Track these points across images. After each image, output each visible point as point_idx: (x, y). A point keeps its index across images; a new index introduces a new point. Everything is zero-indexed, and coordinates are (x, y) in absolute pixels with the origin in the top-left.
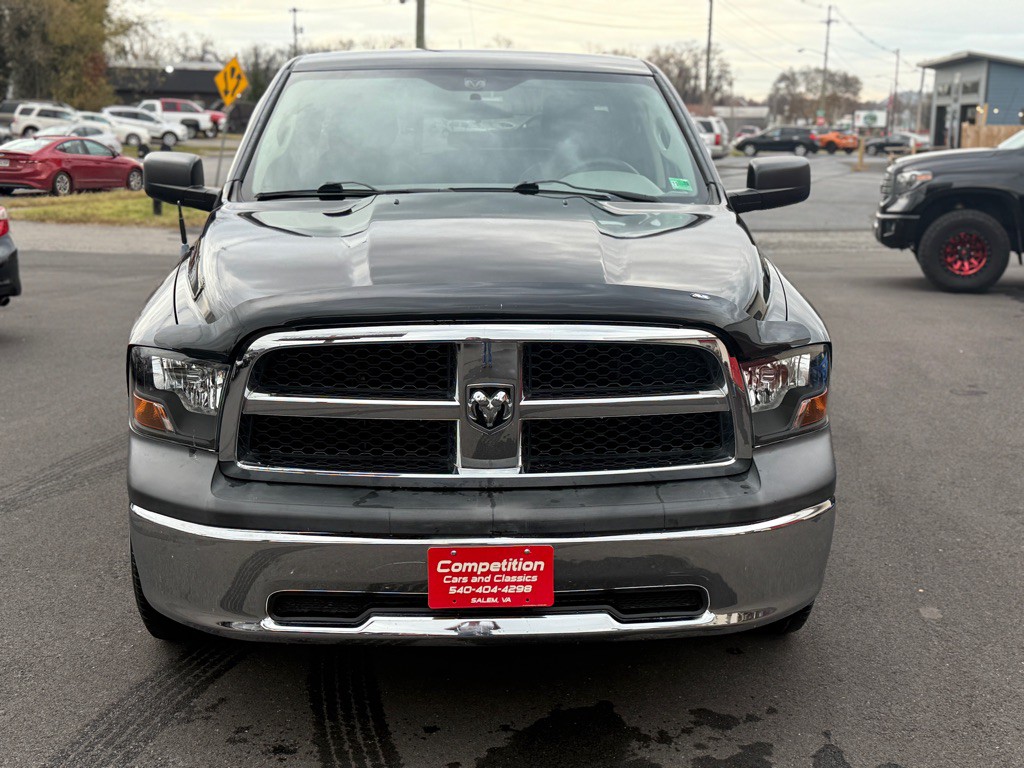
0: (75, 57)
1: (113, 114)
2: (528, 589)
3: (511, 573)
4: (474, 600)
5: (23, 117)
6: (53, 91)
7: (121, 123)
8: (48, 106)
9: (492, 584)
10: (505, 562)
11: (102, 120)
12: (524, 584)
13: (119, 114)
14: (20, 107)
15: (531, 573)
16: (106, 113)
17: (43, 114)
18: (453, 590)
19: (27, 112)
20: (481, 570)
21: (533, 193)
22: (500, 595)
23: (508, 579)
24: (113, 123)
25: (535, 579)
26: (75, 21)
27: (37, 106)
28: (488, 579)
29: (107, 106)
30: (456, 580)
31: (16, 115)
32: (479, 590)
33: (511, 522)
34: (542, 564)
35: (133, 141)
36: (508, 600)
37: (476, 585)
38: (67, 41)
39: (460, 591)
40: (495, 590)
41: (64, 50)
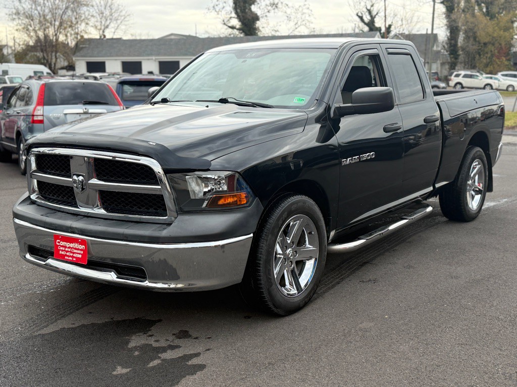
0: (490, 47)
1: (503, 75)
2: (80, 256)
3: (76, 249)
4: (66, 258)
5: (456, 78)
6: (477, 65)
7: (506, 80)
8: (469, 73)
9: (71, 252)
10: (74, 244)
11: (496, 79)
12: (79, 254)
13: (506, 75)
14: (455, 73)
15: (81, 250)
16: (499, 76)
17: (465, 76)
18: (61, 252)
19: (457, 76)
20: (68, 246)
21: (225, 103)
22: (73, 257)
23: (75, 251)
24: (501, 80)
25: (82, 252)
26: (490, 30)
27: (463, 73)
28: (70, 250)
29: (501, 71)
30: (61, 248)
31: (453, 77)
32: (68, 254)
33: (76, 228)
34: (84, 246)
35: (510, 89)
36: (75, 259)
37: (67, 252)
38: (486, 40)
39: (63, 253)
40: (72, 255)
41: (485, 44)
